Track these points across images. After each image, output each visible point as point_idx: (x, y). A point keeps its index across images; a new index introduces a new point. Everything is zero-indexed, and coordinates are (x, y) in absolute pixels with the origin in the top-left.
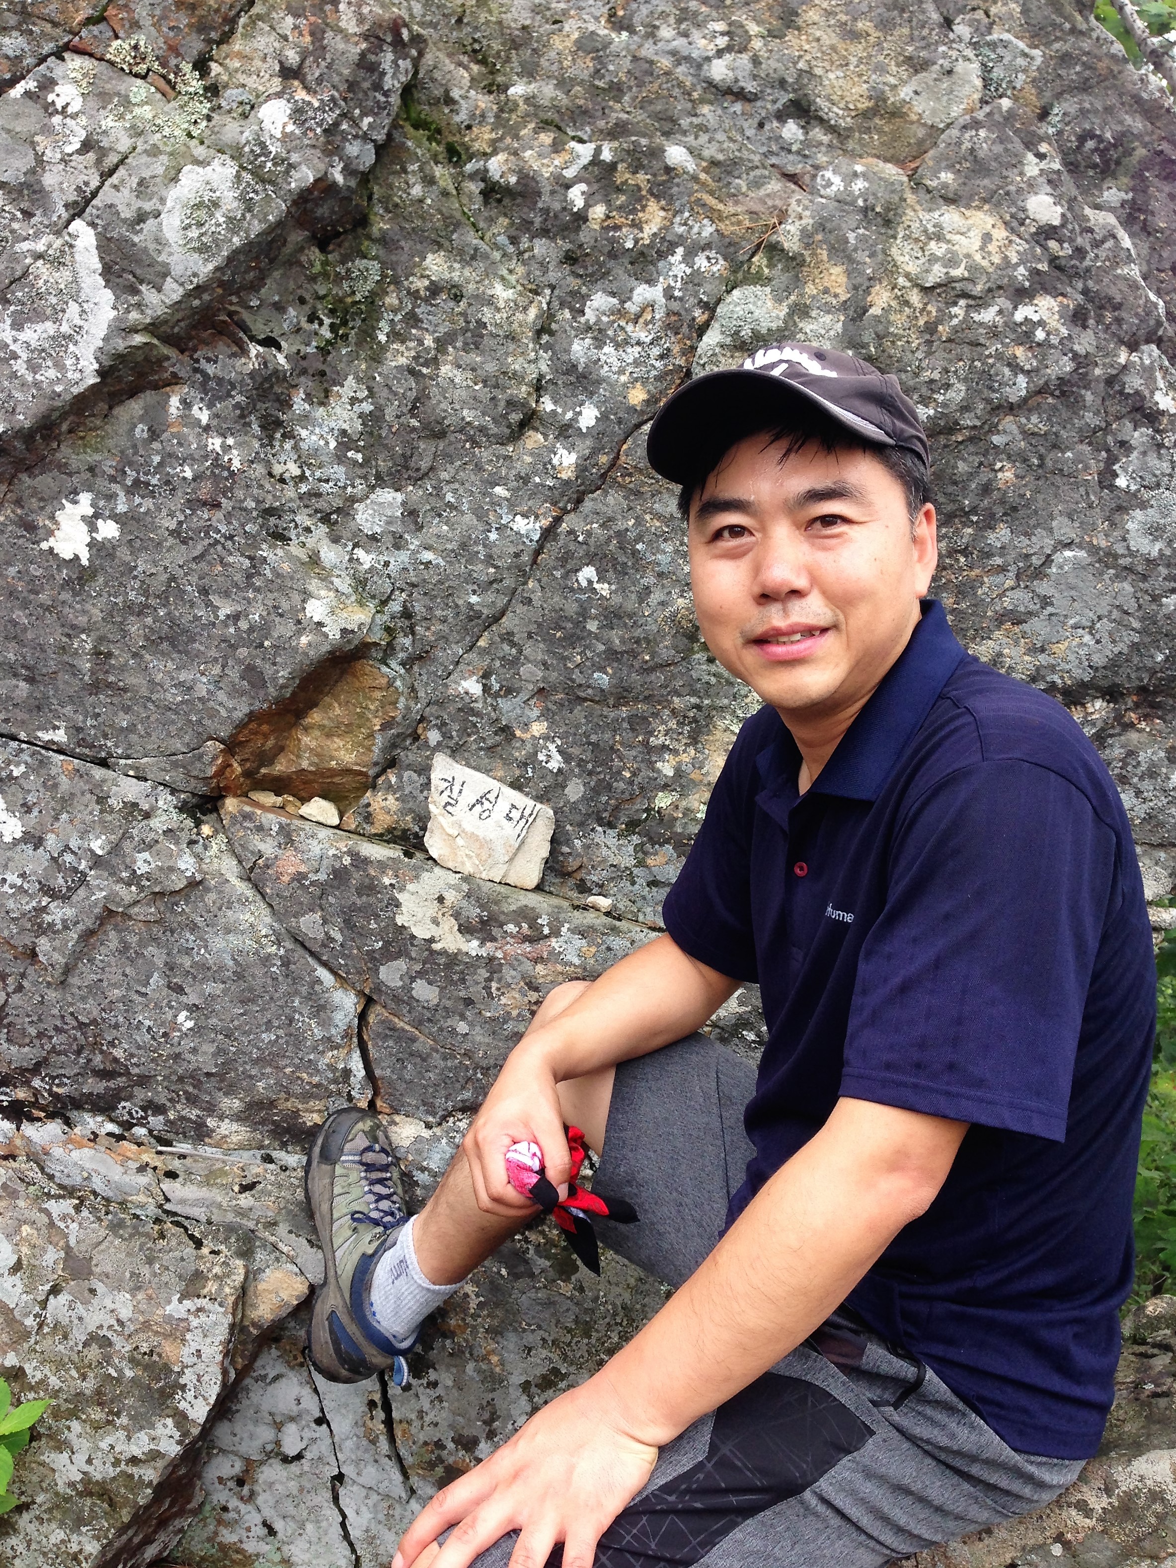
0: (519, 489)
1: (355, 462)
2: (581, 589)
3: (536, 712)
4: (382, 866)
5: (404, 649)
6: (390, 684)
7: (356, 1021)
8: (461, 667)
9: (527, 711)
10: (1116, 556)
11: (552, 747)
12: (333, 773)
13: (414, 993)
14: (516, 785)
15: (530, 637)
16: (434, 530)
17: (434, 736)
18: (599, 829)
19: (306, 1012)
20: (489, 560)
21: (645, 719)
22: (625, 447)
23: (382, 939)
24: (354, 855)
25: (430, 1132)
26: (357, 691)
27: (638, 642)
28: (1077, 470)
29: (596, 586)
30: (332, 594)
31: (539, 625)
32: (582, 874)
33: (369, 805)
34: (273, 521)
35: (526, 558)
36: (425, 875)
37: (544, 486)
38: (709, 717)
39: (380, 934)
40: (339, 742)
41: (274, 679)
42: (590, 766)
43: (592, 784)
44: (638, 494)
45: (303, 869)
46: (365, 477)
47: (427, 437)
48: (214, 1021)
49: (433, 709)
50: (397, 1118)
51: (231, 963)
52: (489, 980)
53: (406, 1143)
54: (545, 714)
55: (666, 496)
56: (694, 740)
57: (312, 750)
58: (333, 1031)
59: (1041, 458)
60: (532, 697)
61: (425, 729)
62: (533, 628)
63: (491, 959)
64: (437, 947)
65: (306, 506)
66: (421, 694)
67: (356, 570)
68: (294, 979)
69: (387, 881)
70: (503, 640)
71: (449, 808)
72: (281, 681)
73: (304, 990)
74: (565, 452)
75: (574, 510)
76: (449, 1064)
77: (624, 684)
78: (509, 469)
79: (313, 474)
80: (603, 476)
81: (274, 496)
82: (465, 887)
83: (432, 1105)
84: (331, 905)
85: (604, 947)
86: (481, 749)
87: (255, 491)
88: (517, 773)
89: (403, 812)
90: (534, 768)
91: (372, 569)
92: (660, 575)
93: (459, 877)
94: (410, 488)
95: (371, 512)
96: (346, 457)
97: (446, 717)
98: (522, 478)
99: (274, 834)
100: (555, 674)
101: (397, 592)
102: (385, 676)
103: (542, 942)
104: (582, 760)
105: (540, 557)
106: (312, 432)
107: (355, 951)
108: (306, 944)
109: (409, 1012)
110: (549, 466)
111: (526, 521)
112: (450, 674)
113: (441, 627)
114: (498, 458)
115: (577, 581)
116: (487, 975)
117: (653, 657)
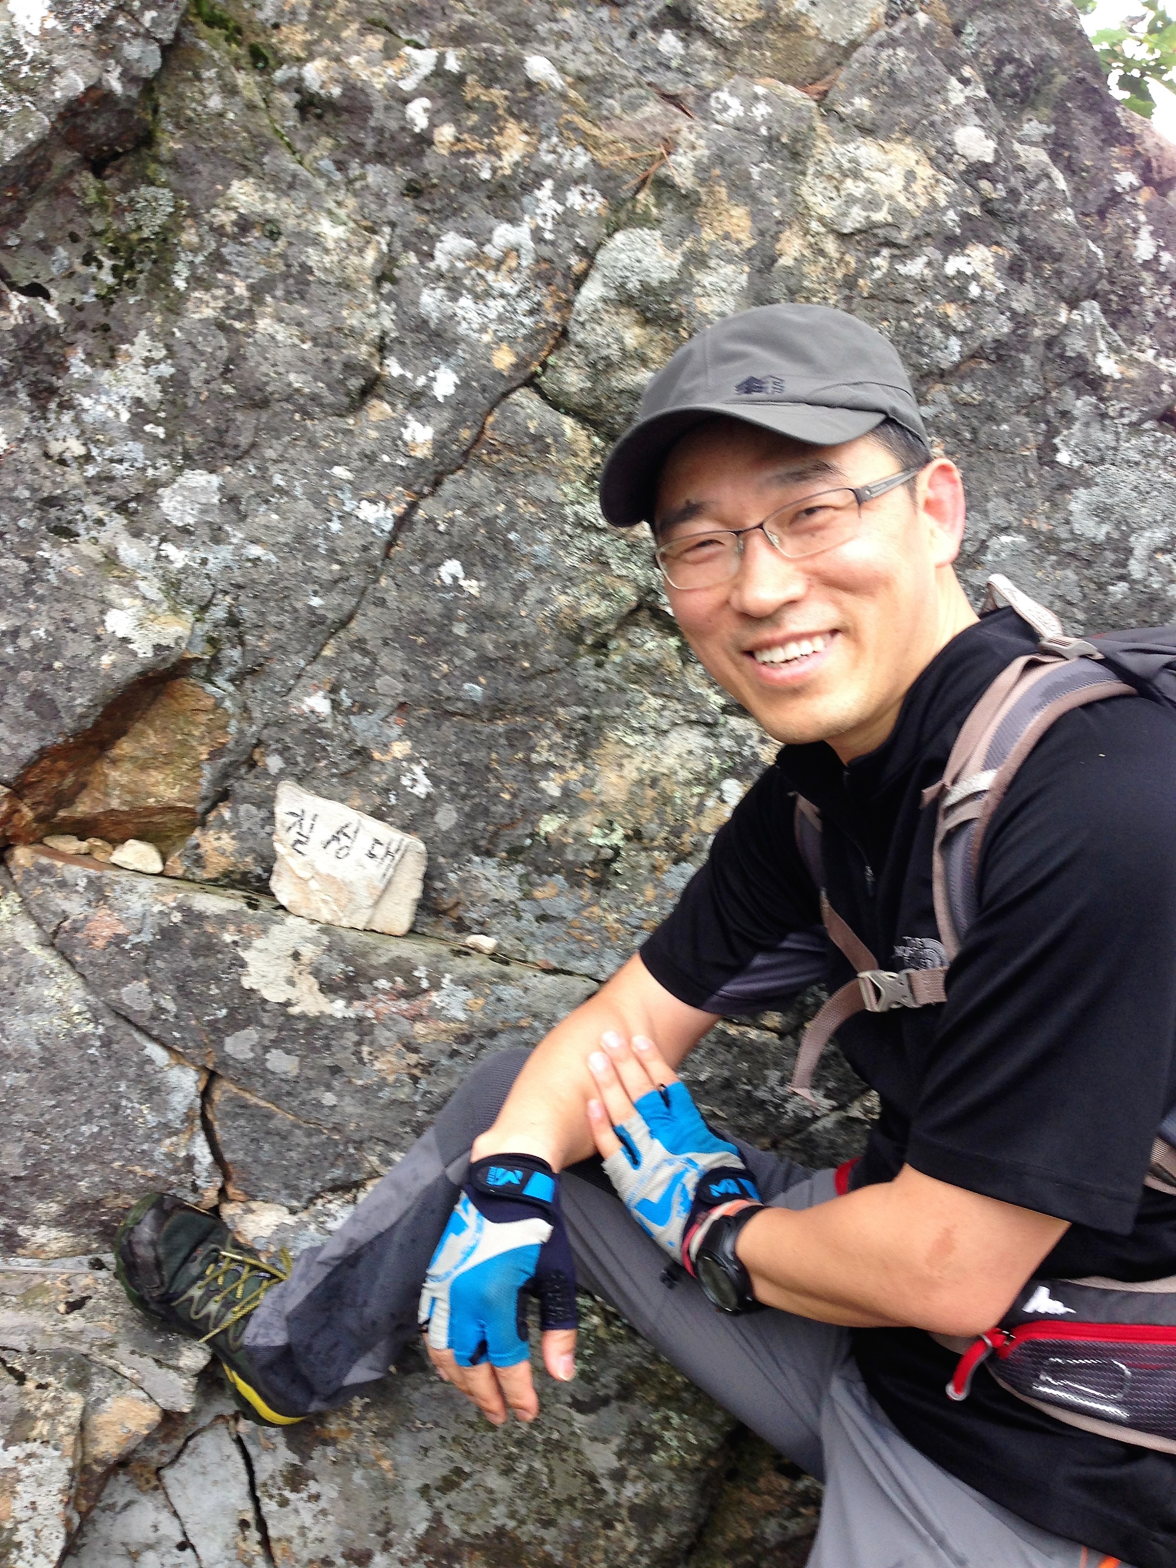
0: (364, 469)
1: (155, 438)
2: (445, 588)
3: (396, 731)
4: (222, 921)
5: (232, 663)
6: (218, 705)
7: (198, 1102)
8: (304, 681)
9: (387, 731)
10: (1058, 541)
11: (418, 770)
12: (150, 811)
13: (269, 1065)
14: (378, 814)
16: (260, 520)
17: (274, 763)
18: (477, 859)
19: (135, 1097)
20: (332, 555)
21: (524, 733)
22: (491, 419)
23: (226, 1006)
24: (186, 910)
25: (295, 1218)
26: (176, 714)
27: (514, 647)
28: (1014, 445)
29: (462, 583)
30: (138, 602)
31: (396, 629)
32: (460, 911)
33: (198, 846)
34: (54, 512)
35: (376, 552)
36: (275, 929)
37: (393, 465)
38: (600, 729)
39: (223, 1001)
40: (156, 775)
41: (70, 708)
42: (463, 789)
43: (467, 809)
44: (508, 474)
45: (122, 930)
46: (169, 456)
47: (244, 407)
48: (18, 1117)
49: (272, 731)
50: (254, 1205)
51: (36, 1048)
52: (359, 1044)
53: (266, 1233)
54: (408, 733)
55: (541, 477)
56: (582, 755)
57: (122, 786)
58: (171, 1116)
59: (974, 431)
60: (391, 714)
61: (263, 754)
62: (389, 633)
63: (360, 1020)
64: (294, 1010)
65: (96, 493)
66: (256, 714)
67: (166, 570)
68: (118, 1060)
69: (228, 938)
71: (299, 847)
72: (79, 711)
73: (132, 1072)
74: (418, 425)
75: (432, 494)
76: (315, 1140)
77: (501, 696)
78: (350, 445)
79: (101, 454)
80: (466, 454)
81: (54, 482)
82: (325, 940)
83: (296, 1188)
84: (160, 970)
85: (492, 998)
86: (333, 775)
87: (29, 477)
88: (378, 800)
89: (241, 853)
90: (397, 795)
91: (185, 569)
92: (538, 569)
93: (316, 926)
94: (228, 469)
95: (180, 498)
96: (144, 431)
97: (288, 740)
98: (366, 456)
99: (81, 890)
100: (418, 686)
101: (219, 596)
102: (210, 696)
103: (420, 997)
104: (454, 783)
105: (393, 551)
106: (97, 402)
107: (193, 1022)
108: (132, 1018)
109: (264, 1086)
110: (400, 443)
111: (374, 507)
112: (290, 690)
113: (277, 635)
114: (335, 432)
115: (440, 578)
116: (356, 1038)
117: (532, 663)
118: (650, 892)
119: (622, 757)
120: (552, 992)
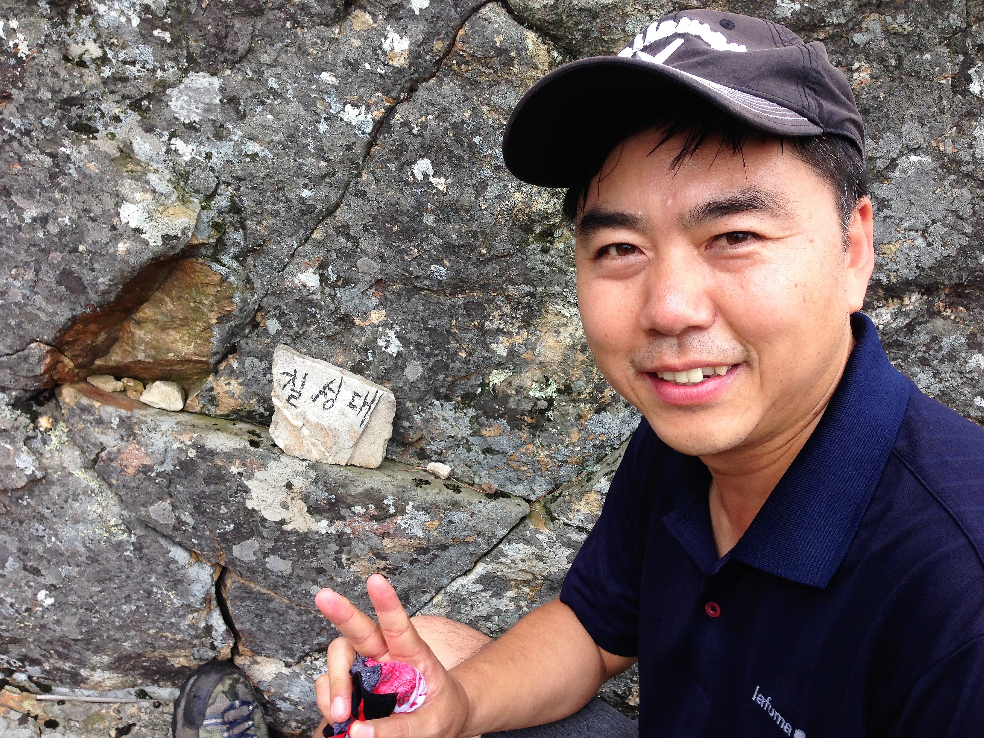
0: (347, 76)
1: (163, 42)
2: (416, 183)
3: (374, 301)
4: (229, 457)
5: (235, 244)
6: (224, 280)
7: (214, 589)
8: (296, 259)
9: (366, 301)
10: (959, 163)
11: (391, 334)
12: (172, 363)
13: (268, 566)
14: (357, 369)
15: (365, 229)
16: (258, 119)
17: (273, 326)
18: (437, 403)
19: (163, 586)
20: (320, 152)
21: (480, 305)
22: (461, 32)
23: (233, 522)
24: (200, 448)
25: (290, 670)
26: (189, 286)
27: (475, 235)
28: (934, 74)
29: (433, 180)
30: (149, 196)
31: (375, 218)
32: (423, 444)
33: (212, 389)
34: (74, 111)
35: (358, 151)
36: (273, 464)
37: (374, 73)
38: (543, 303)
39: (231, 518)
40: (174, 335)
41: (94, 285)
42: (428, 349)
43: (430, 364)
44: (475, 84)
45: (148, 461)
46: (175, 59)
47: (242, 16)
48: (73, 598)
49: (271, 300)
50: (259, 659)
51: (83, 550)
52: (339, 552)
53: (269, 679)
54: (383, 303)
55: (504, 86)
56: (527, 323)
57: (147, 343)
58: (192, 600)
59: (900, 59)
60: (370, 288)
61: (263, 317)
62: (369, 221)
63: (340, 535)
64: (288, 527)
65: (112, 92)
66: (257, 285)
67: (175, 163)
68: (148, 561)
69: (234, 470)
70: (338, 233)
71: (293, 401)
72: (102, 288)
73: (160, 569)
74: (397, 36)
75: (407, 99)
76: (304, 617)
77: (461, 276)
78: (336, 53)
79: (116, 56)
80: (438, 63)
81: (72, 85)
82: (313, 474)
83: (291, 649)
84: (179, 492)
85: (446, 521)
86: (322, 337)
87: (50, 80)
88: (358, 357)
89: (247, 396)
90: (374, 353)
91: (192, 162)
93: (305, 464)
94: (228, 72)
95: (186, 98)
96: (152, 35)
97: (284, 307)
98: (350, 64)
99: (115, 427)
100: (393, 266)
101: (223, 187)
102: (216, 273)
103: (387, 520)
104: (420, 344)
105: (373, 150)
106: (111, 8)
107: (208, 533)
108: (158, 529)
109: (265, 579)
110: (379, 52)
111: (357, 111)
112: (285, 266)
113: (273, 221)
114: (322, 40)
115: (412, 174)
116: (338, 548)
117: (489, 251)
118: (575, 435)
119: (558, 326)
120: (493, 515)
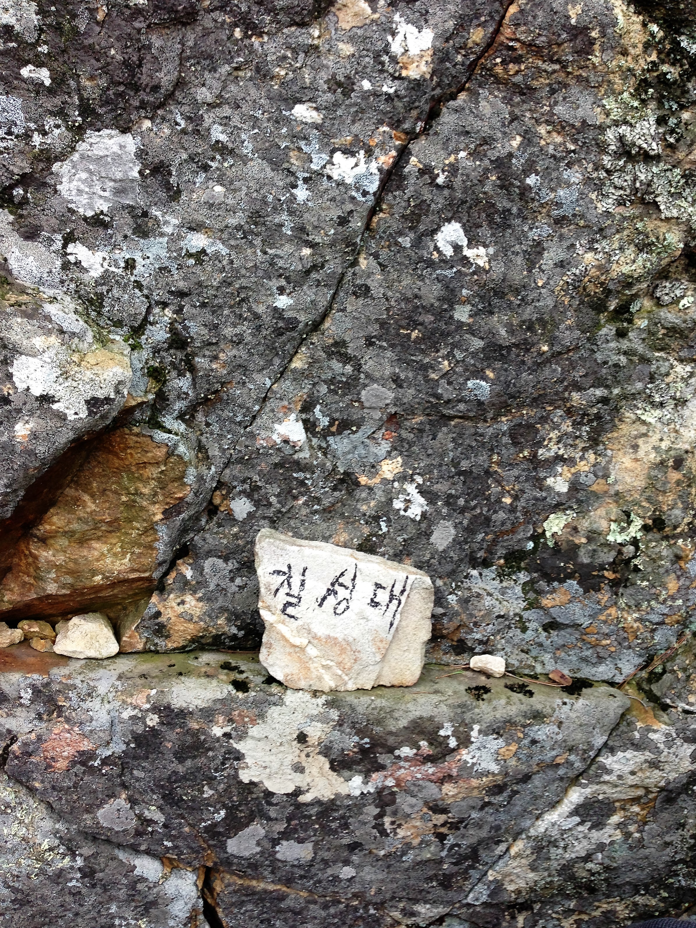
0: (336, 105)
1: (37, 86)
2: (444, 262)
3: (385, 446)
4: (208, 714)
5: (181, 395)
6: (171, 453)
7: (201, 902)
8: (270, 404)
9: (373, 449)
11: (411, 488)
12: (98, 589)
13: (279, 856)
14: (368, 547)
15: (370, 343)
16: (199, 196)
17: (241, 507)
18: (475, 573)
19: (129, 914)
20: (300, 235)
21: (530, 427)
22: (513, 9)
23: (224, 806)
24: (164, 710)
26: (117, 472)
27: (530, 327)
29: (467, 252)
30: (54, 340)
31: (383, 324)
32: (461, 634)
33: (158, 614)
35: (357, 224)
36: (273, 712)
37: (377, 95)
38: (617, 409)
39: (220, 801)
40: (99, 547)
42: (461, 502)
43: (465, 522)
44: (528, 92)
45: (86, 746)
46: (61, 113)
47: (163, 25)
49: (236, 470)
52: (380, 816)
54: (398, 448)
55: (575, 90)
56: (594, 442)
57: (58, 568)
60: (379, 429)
61: (225, 497)
62: (374, 329)
63: (380, 792)
64: (306, 798)
66: (214, 451)
67: (79, 283)
68: (105, 887)
69: (217, 731)
70: (330, 355)
71: (290, 610)
74: (411, 29)
75: (425, 131)
76: (332, 911)
77: (512, 390)
78: (316, 69)
80: (472, 67)
82: (334, 714)
84: (138, 780)
85: (526, 742)
86: (316, 512)
88: (366, 530)
89: (211, 615)
90: (389, 521)
91: (105, 278)
92: (560, 221)
93: (322, 700)
94: (147, 124)
95: (84, 175)
96: (18, 77)
97: (256, 478)
98: (339, 84)
99: (27, 703)
100: (412, 391)
101: (157, 310)
102: (159, 445)
103: (448, 758)
104: (450, 496)
105: (375, 219)
107: (187, 829)
108: (114, 840)
109: (272, 872)
110: (385, 58)
111: (352, 161)
112: (254, 417)
113: (234, 352)
114: (295, 51)
115: (436, 248)
116: (377, 811)
117: (551, 345)
118: (673, 585)
119: (636, 437)
120: (585, 719)
